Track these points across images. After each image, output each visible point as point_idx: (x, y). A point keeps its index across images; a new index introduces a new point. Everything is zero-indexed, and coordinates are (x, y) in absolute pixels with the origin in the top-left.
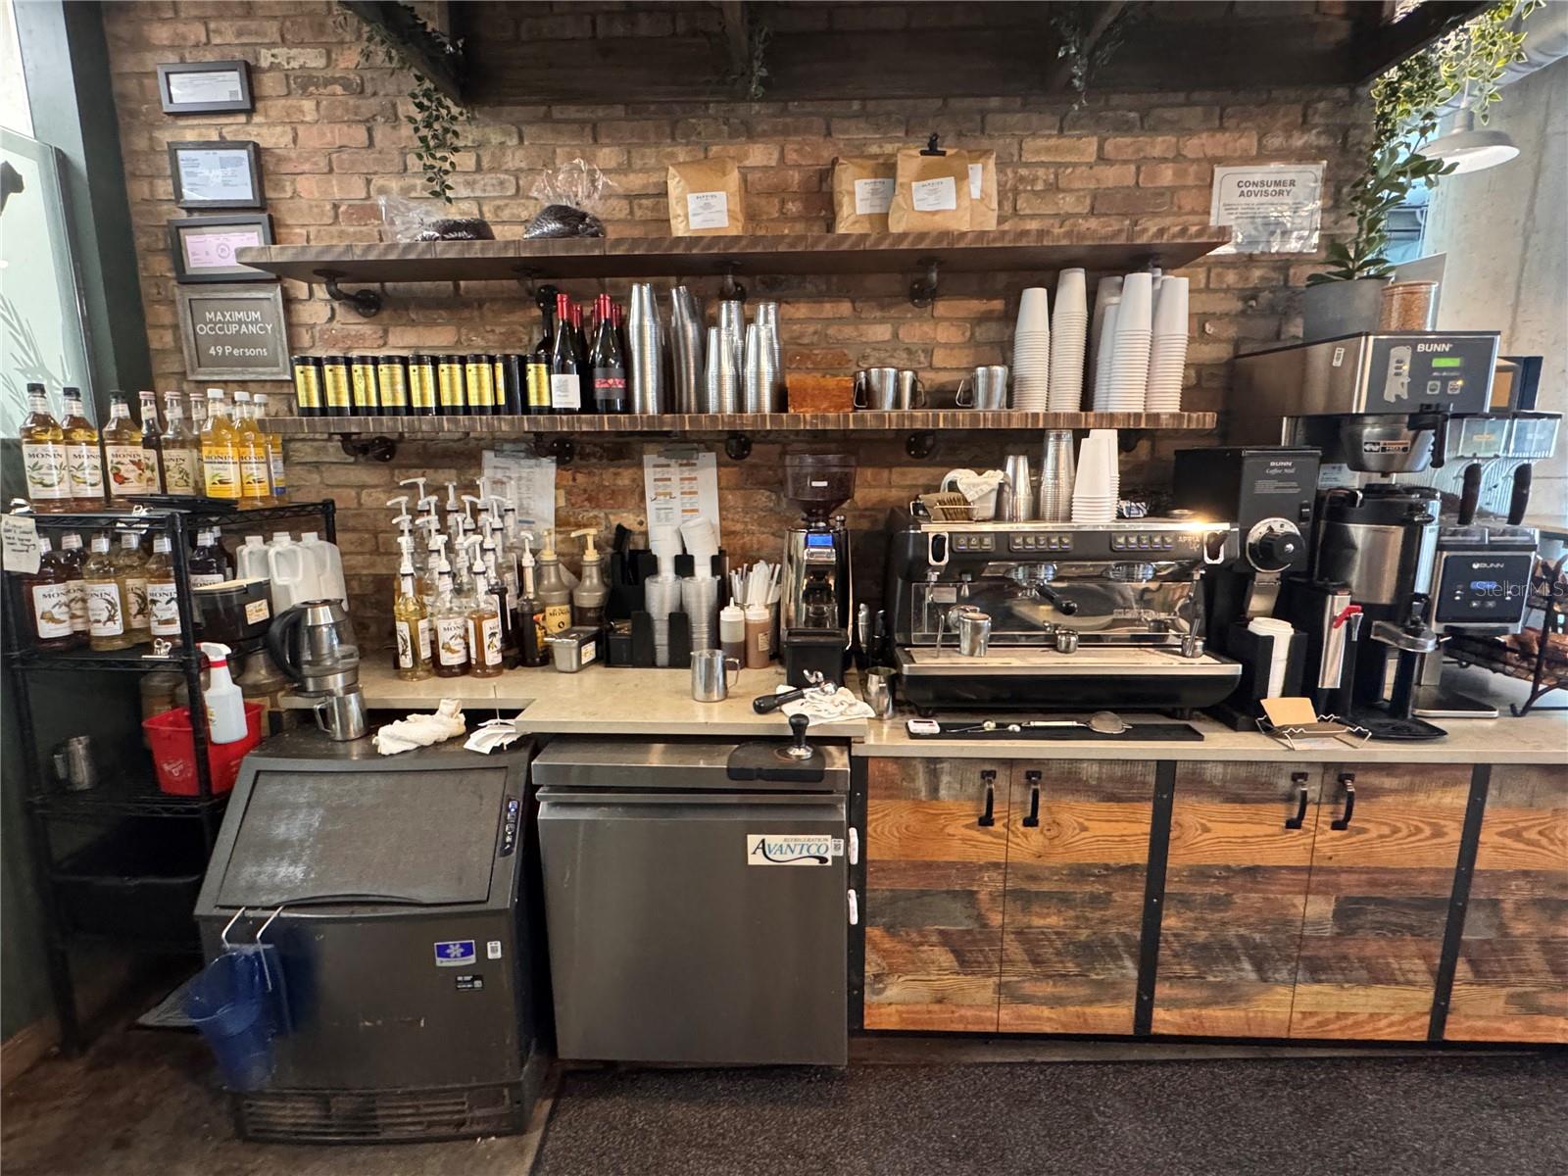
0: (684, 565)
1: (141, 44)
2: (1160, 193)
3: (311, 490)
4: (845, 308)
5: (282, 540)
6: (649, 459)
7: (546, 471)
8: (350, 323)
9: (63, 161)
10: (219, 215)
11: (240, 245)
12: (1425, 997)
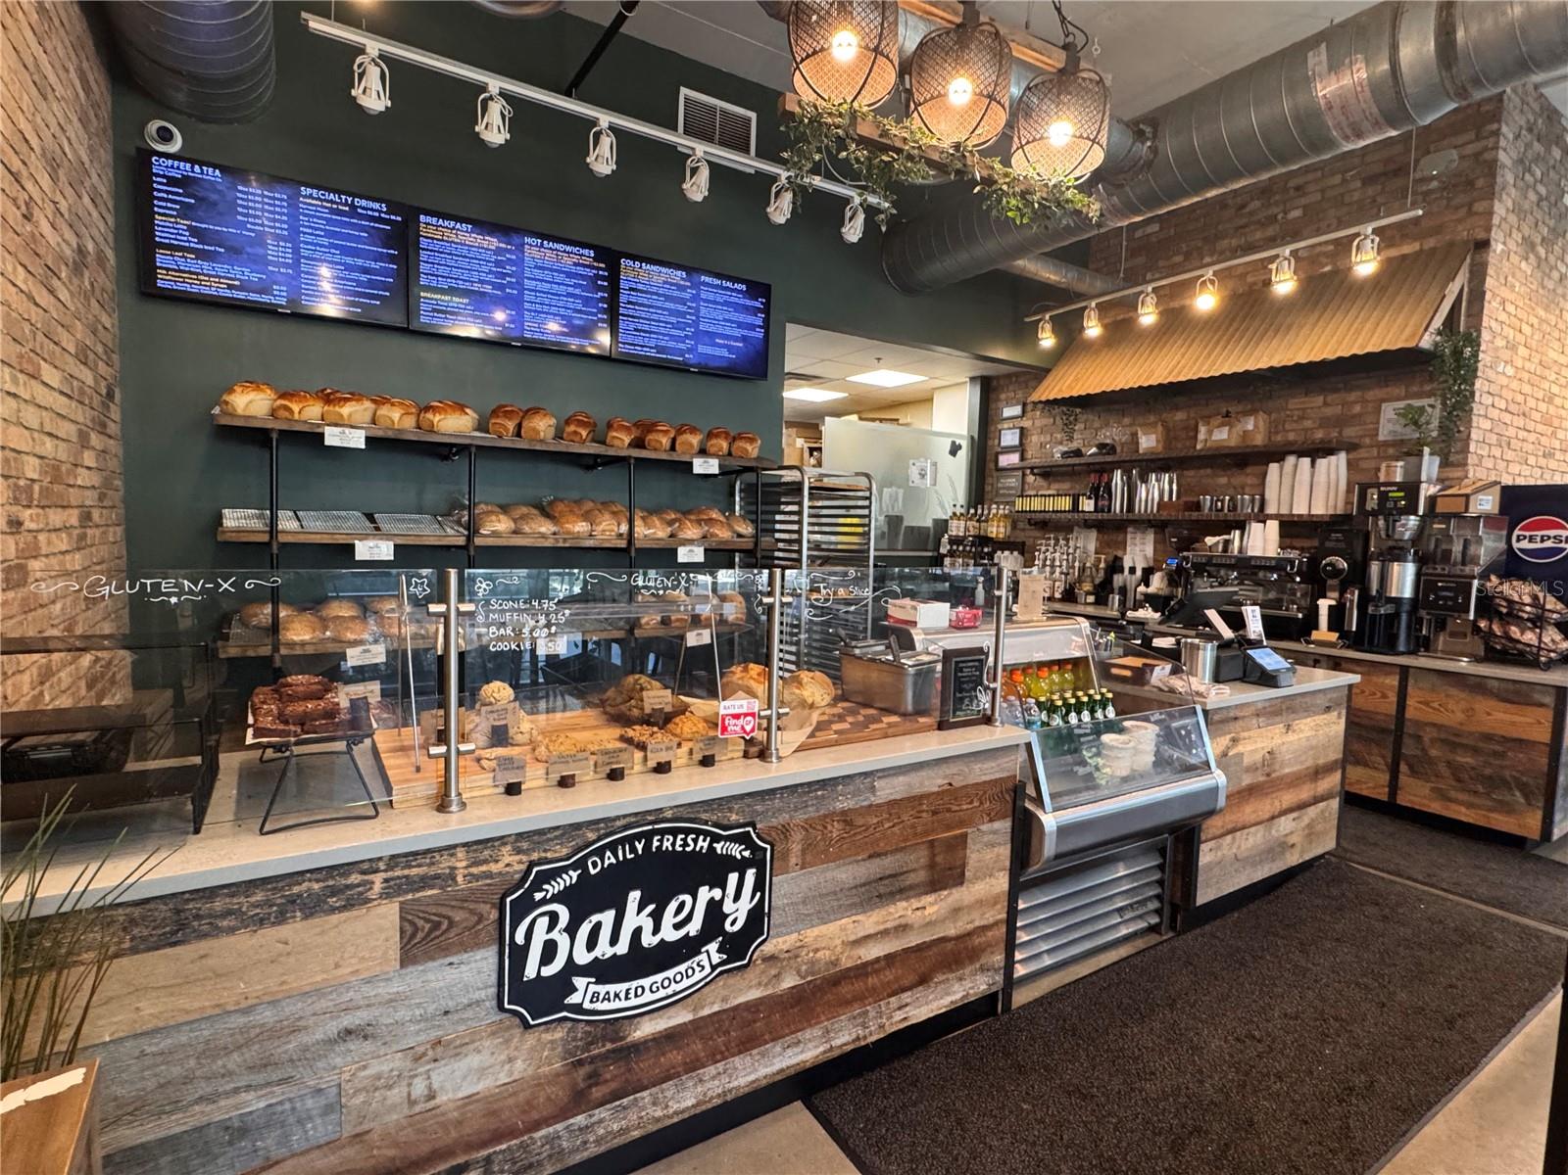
0: (1132, 570)
1: (998, 400)
2: (1354, 416)
3: (1020, 537)
4: (1209, 471)
5: (1007, 553)
6: (1130, 529)
7: (1093, 534)
8: (1040, 481)
9: (972, 438)
10: (1009, 450)
11: (1013, 459)
12: (1385, 778)
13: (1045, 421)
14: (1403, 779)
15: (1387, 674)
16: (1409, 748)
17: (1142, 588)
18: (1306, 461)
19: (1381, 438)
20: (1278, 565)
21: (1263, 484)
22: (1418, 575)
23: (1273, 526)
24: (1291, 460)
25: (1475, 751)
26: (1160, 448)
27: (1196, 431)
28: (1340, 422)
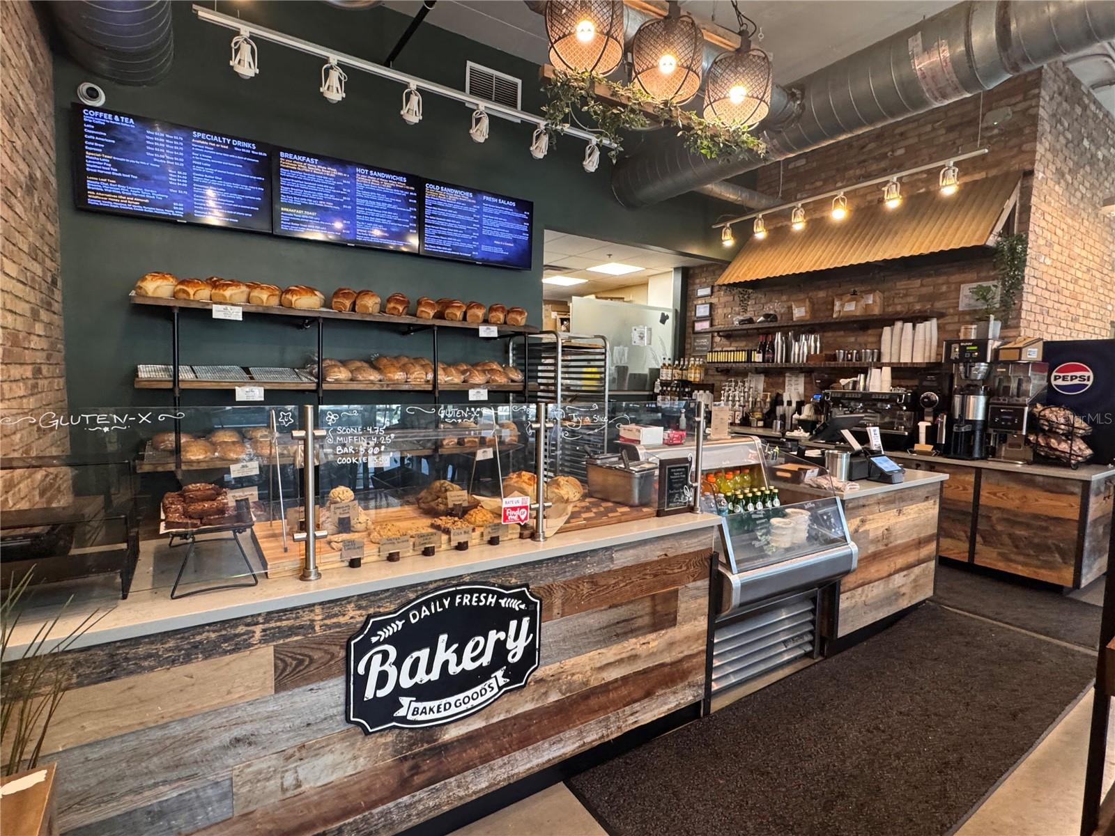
0: (789, 403)
1: (694, 284)
2: (942, 293)
3: (711, 380)
4: (842, 333)
5: (701, 392)
6: (787, 374)
7: (762, 378)
8: (724, 341)
9: (676, 311)
10: (702, 319)
11: (705, 325)
12: (966, 546)
13: (727, 299)
14: (978, 547)
15: (967, 473)
16: (982, 525)
17: (796, 416)
18: (909, 325)
19: (960, 309)
20: (891, 398)
21: (879, 342)
22: (987, 404)
23: (887, 371)
24: (899, 324)
25: (1028, 526)
26: (808, 318)
27: (833, 305)
28: (932, 298)
